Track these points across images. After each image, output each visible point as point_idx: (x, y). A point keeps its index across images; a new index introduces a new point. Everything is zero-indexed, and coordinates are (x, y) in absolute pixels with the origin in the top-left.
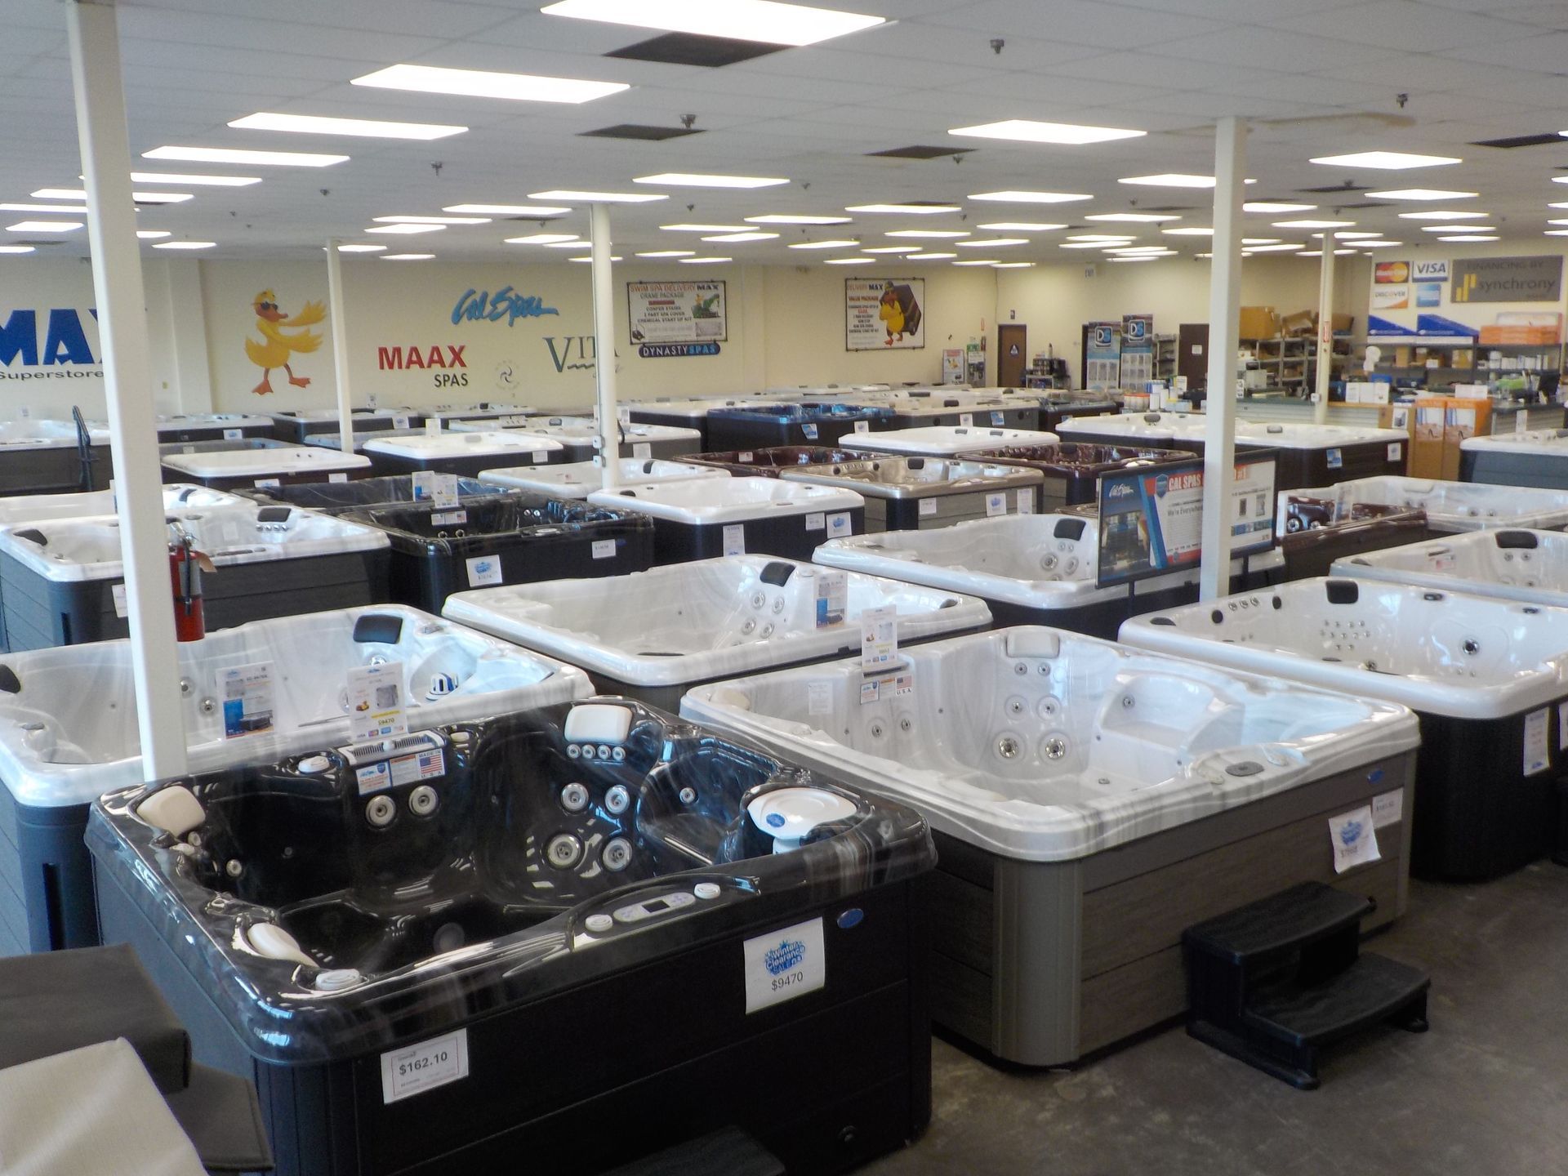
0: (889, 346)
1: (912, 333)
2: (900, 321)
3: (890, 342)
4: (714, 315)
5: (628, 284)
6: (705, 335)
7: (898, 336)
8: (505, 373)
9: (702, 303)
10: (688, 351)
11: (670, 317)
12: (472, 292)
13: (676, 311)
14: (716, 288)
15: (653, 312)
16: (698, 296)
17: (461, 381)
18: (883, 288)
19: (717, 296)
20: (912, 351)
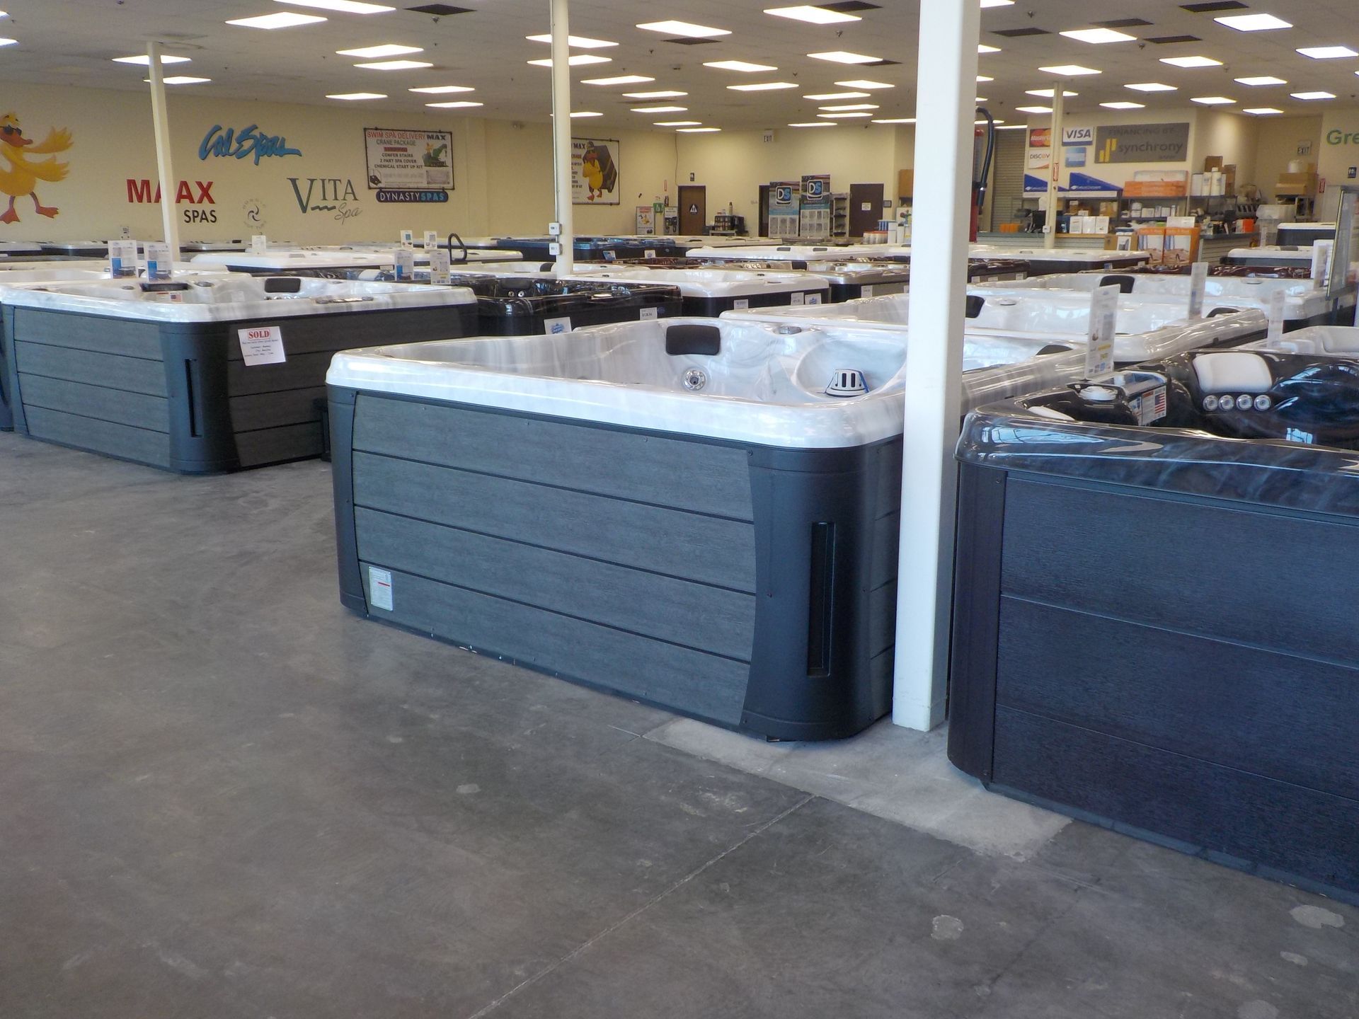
0: (590, 201)
1: (610, 191)
2: (599, 178)
3: (592, 198)
4: (442, 164)
5: (365, 129)
6: (435, 183)
7: (598, 192)
8: (253, 212)
9: (431, 152)
10: (420, 197)
11: (403, 164)
12: (218, 128)
13: (410, 158)
14: (443, 138)
15: (388, 158)
16: (428, 145)
17: (210, 218)
18: (585, 146)
19: (445, 146)
20: (609, 206)
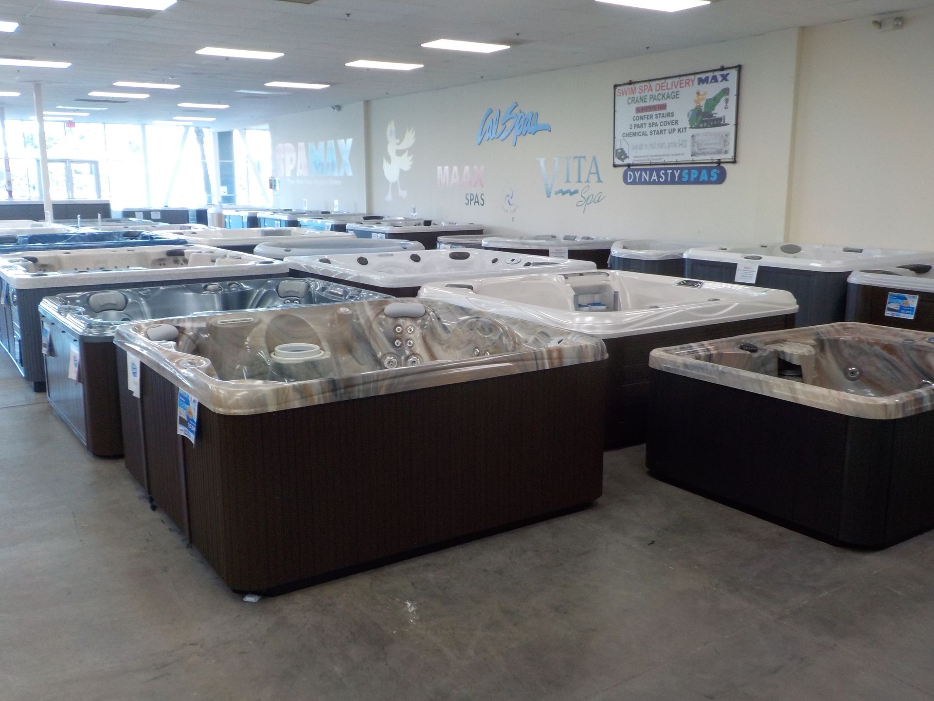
4: (718, 122)
5: (615, 87)
6: (704, 154)
8: (507, 193)
9: (703, 103)
10: (680, 176)
11: (659, 128)
12: (490, 111)
13: (669, 119)
14: (725, 78)
15: (640, 122)
16: (698, 93)
17: (480, 201)
19: (726, 91)
